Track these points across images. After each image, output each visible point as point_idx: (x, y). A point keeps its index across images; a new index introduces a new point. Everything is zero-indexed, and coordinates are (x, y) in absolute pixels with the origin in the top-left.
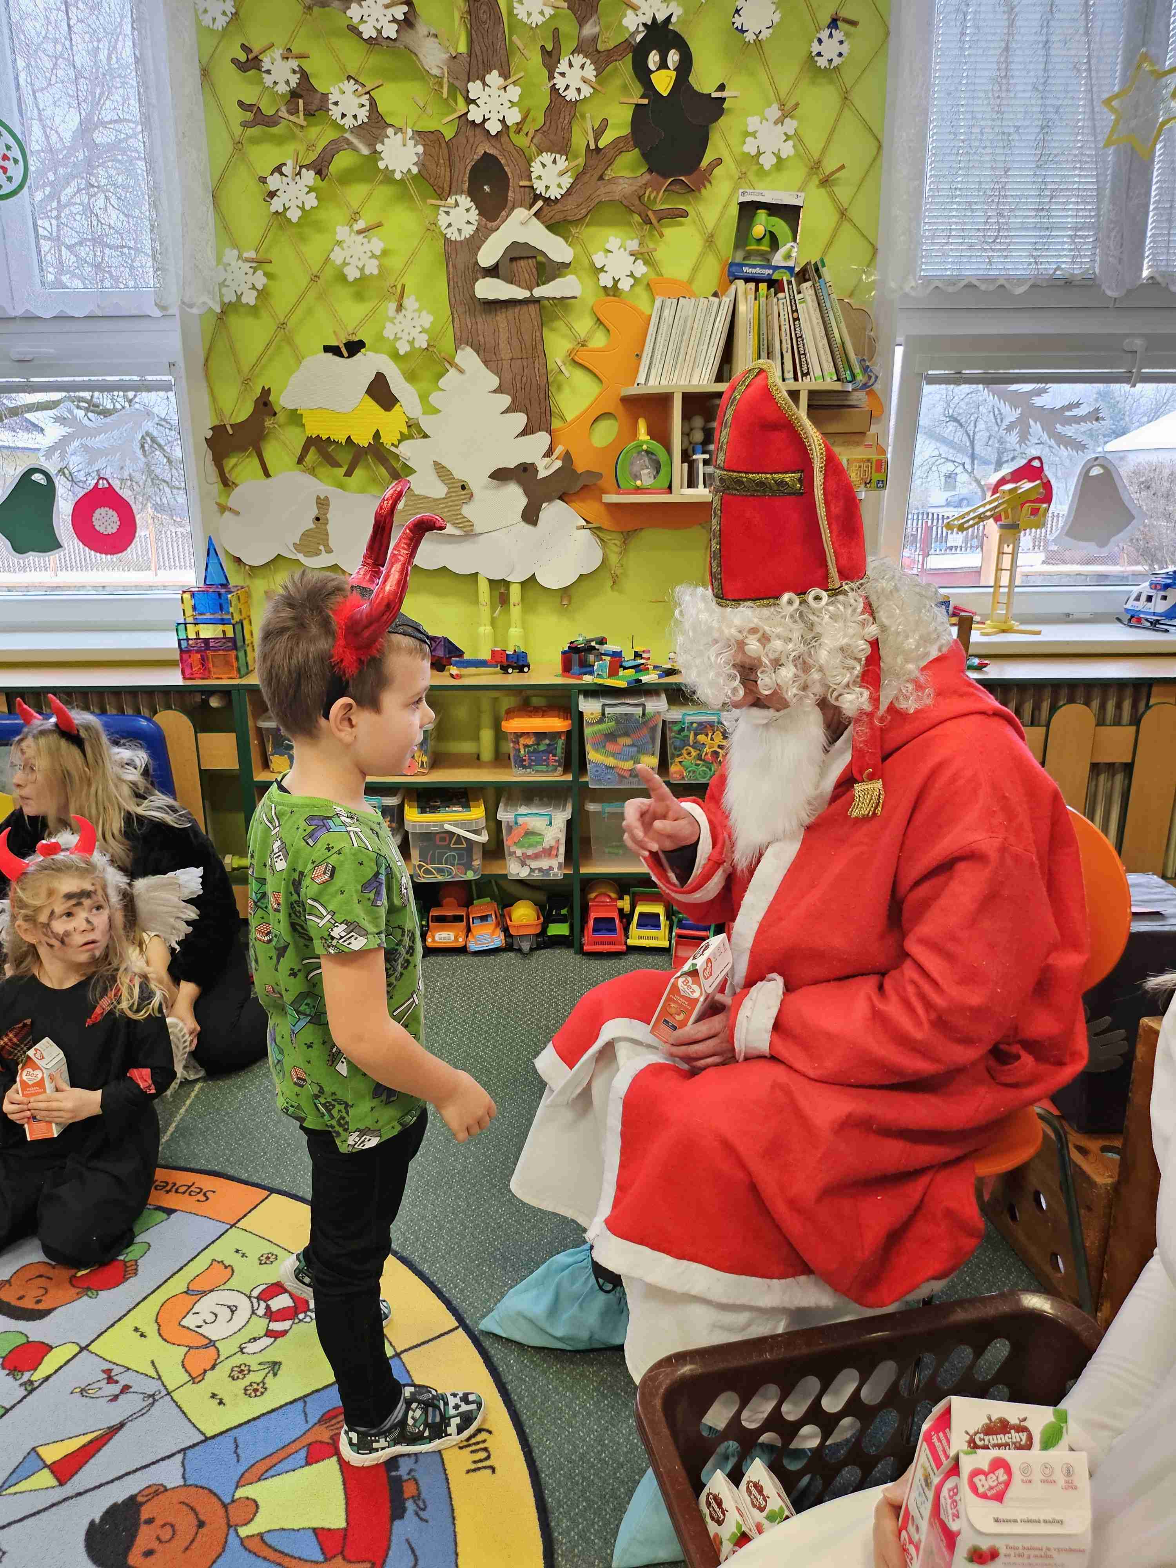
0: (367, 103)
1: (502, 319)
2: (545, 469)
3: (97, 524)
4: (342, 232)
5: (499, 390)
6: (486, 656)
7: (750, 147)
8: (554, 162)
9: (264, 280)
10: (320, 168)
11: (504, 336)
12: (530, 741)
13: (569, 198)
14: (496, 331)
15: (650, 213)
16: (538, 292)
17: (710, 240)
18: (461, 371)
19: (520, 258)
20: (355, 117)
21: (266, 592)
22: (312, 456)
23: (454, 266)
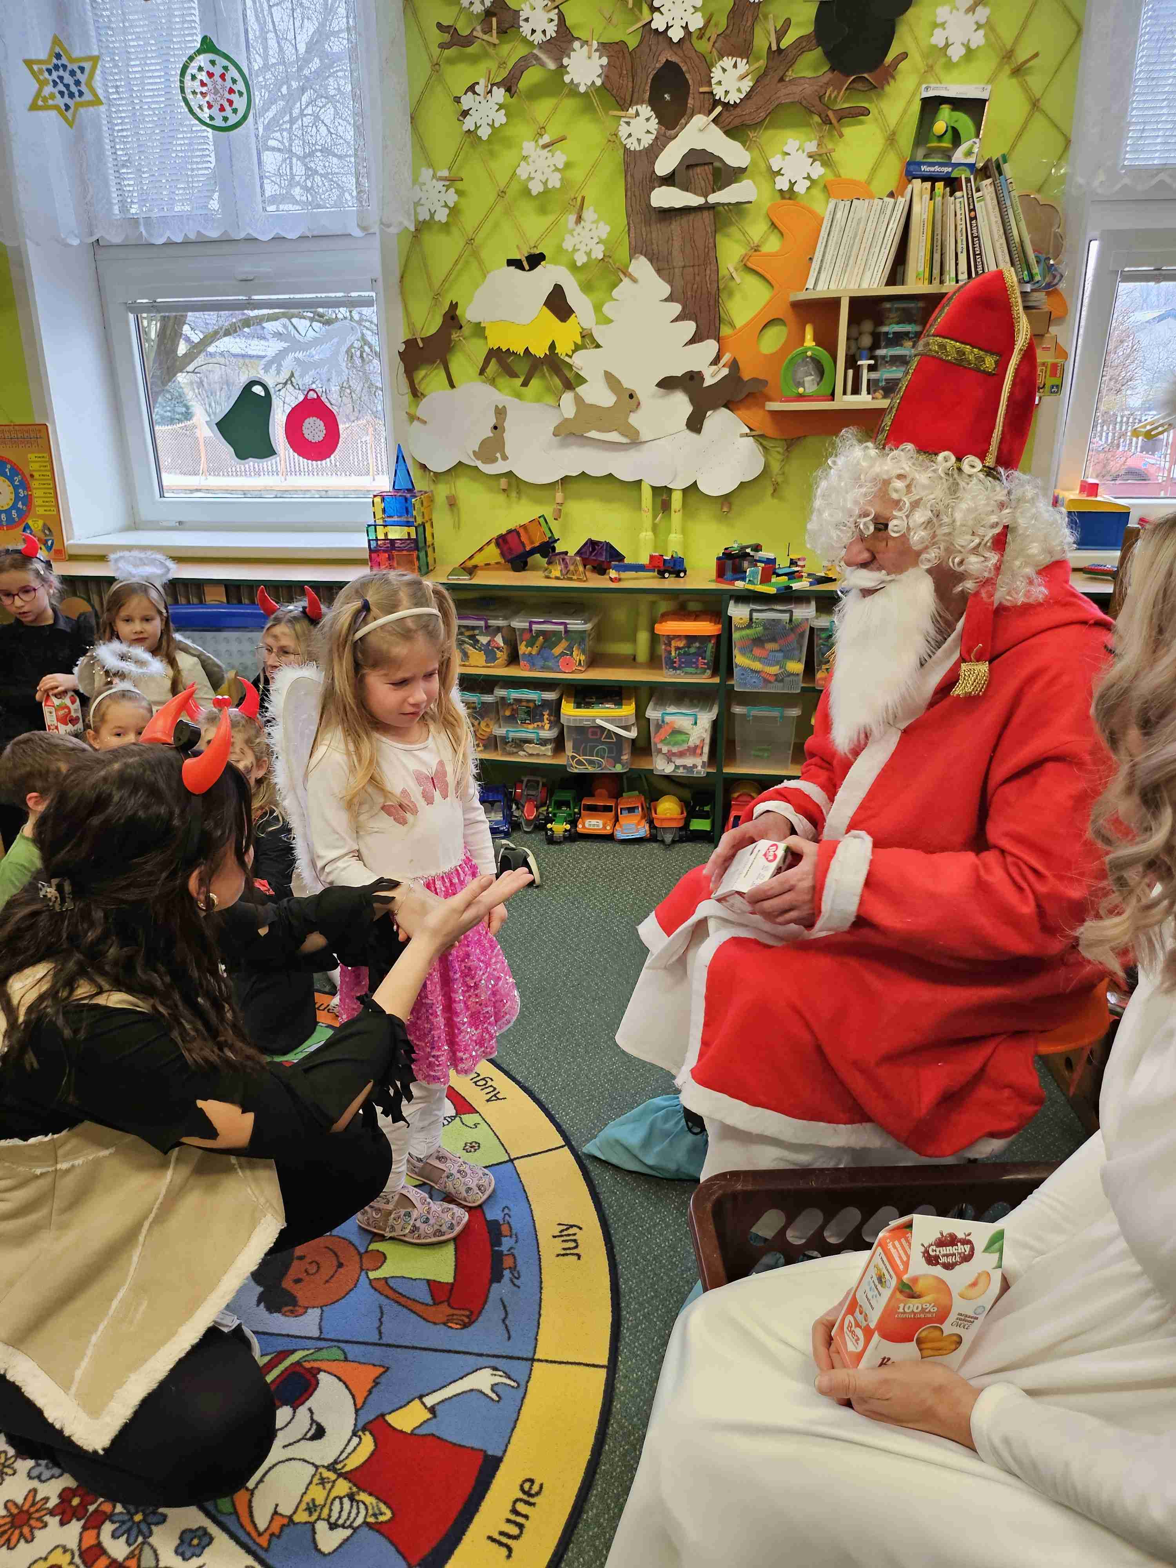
0: (556, 18)
1: (676, 227)
2: (712, 377)
3: (305, 431)
4: (529, 147)
5: (670, 299)
6: (645, 560)
7: (938, 39)
8: (735, 66)
9: (455, 198)
10: (509, 85)
11: (677, 245)
12: (681, 644)
13: (750, 101)
14: (670, 239)
15: (830, 113)
16: (713, 198)
17: (891, 139)
18: (634, 280)
19: (697, 165)
20: (544, 32)
21: (447, 497)
22: (493, 366)
23: (632, 176)
